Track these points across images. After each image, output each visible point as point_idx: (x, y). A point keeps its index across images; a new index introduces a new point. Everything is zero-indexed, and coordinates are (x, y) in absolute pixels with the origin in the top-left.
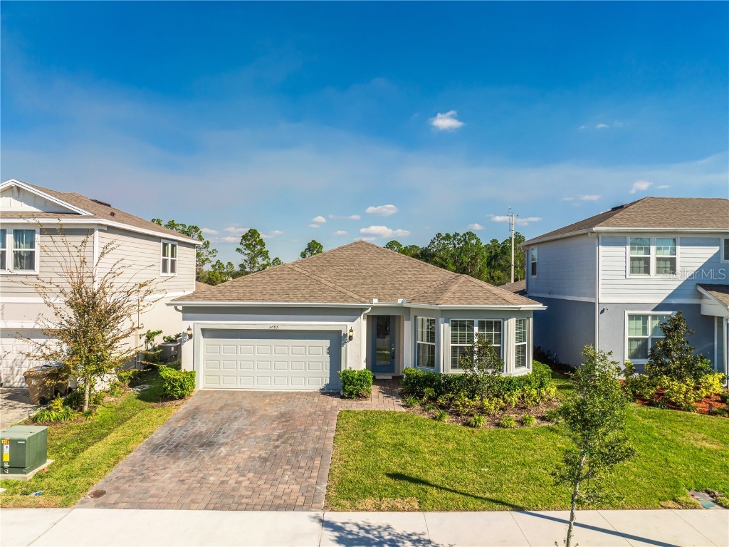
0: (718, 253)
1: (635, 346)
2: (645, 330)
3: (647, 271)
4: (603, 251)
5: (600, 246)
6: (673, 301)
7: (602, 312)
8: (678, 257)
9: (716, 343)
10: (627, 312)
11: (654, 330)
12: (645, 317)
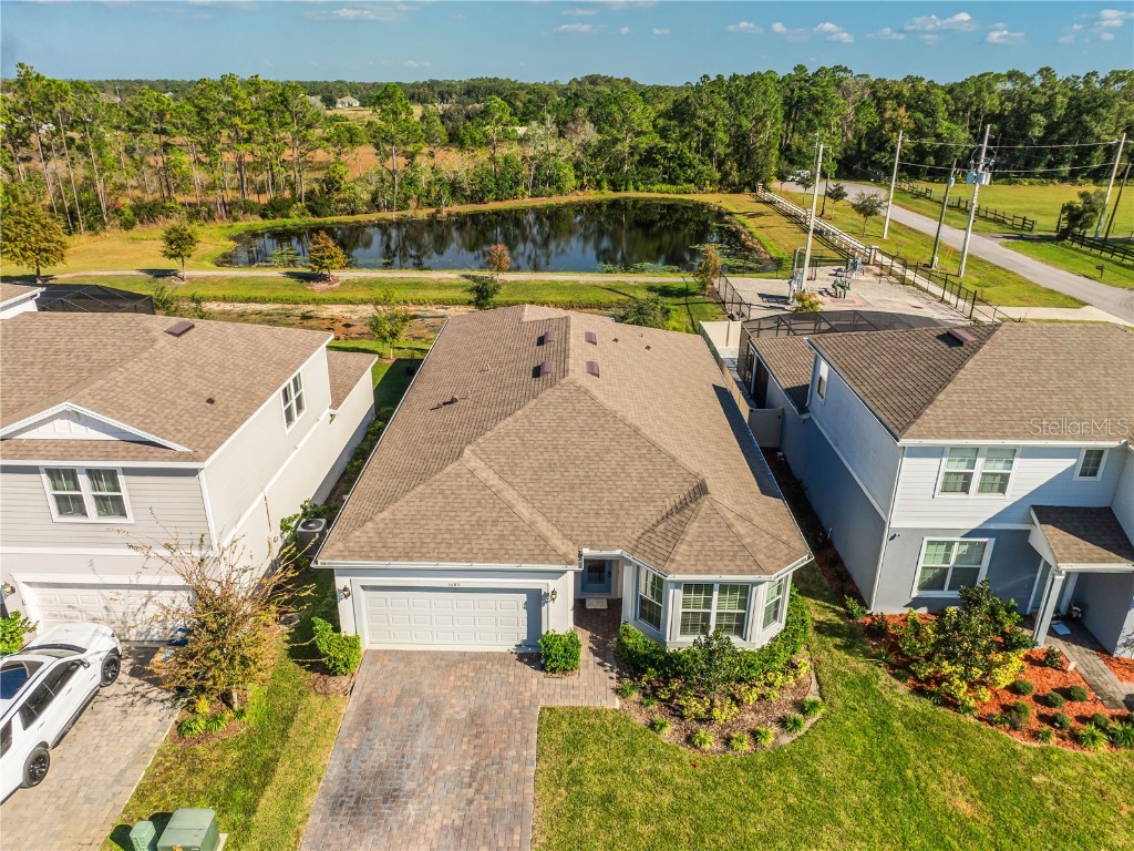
0: (1074, 467)
1: (930, 575)
2: (946, 558)
3: (965, 489)
4: (907, 464)
5: (904, 459)
6: (993, 527)
7: (892, 538)
8: (1013, 473)
9: (1039, 575)
10: (926, 539)
11: (959, 557)
12: (950, 545)
